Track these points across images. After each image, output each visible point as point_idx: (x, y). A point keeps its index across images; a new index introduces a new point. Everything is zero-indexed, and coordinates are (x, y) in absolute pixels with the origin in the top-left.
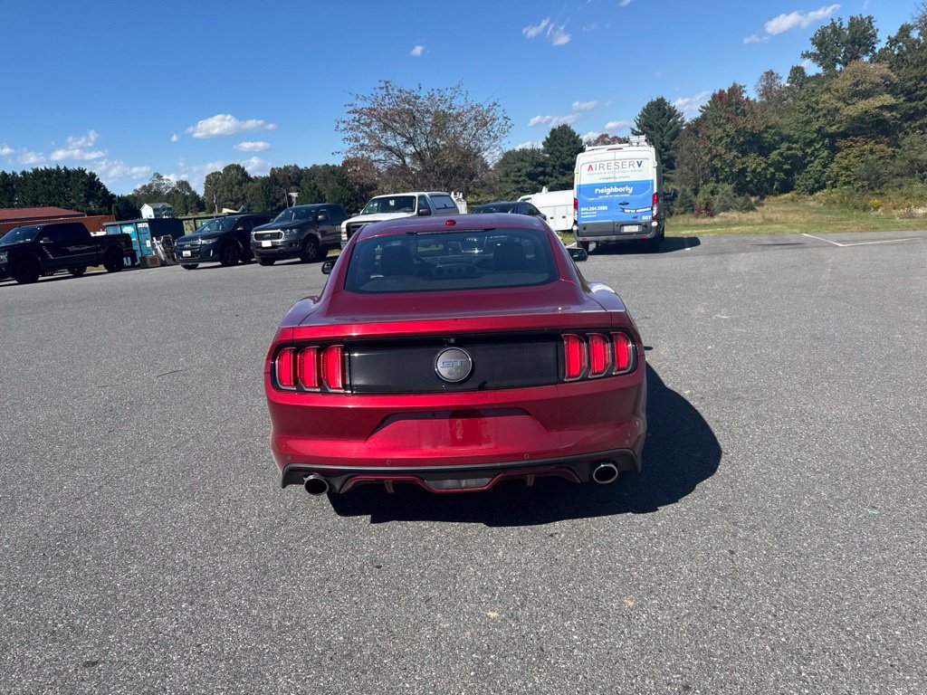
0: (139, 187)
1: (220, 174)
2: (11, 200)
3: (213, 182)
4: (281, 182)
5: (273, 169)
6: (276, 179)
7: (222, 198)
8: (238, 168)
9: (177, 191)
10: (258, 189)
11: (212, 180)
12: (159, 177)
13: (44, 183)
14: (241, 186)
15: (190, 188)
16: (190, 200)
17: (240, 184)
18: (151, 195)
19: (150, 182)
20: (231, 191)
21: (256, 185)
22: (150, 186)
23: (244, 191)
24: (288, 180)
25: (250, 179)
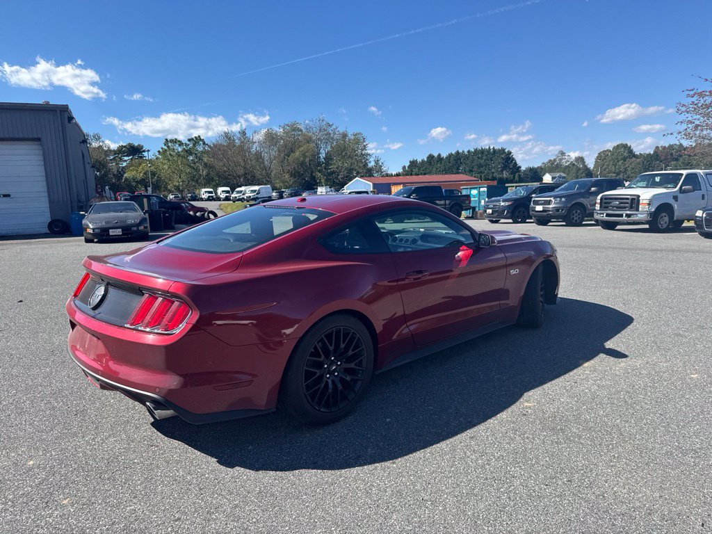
0: (546, 161)
1: (610, 151)
2: (458, 169)
3: (603, 157)
4: (663, 158)
5: (657, 147)
6: (657, 155)
7: (608, 170)
8: (625, 146)
9: (574, 165)
10: (639, 164)
11: (602, 157)
12: (563, 154)
13: (478, 158)
14: (625, 161)
15: (585, 162)
16: (581, 171)
17: (624, 159)
18: (552, 167)
19: (555, 157)
20: (615, 165)
21: (638, 160)
22: (555, 160)
23: (626, 166)
24: (669, 156)
25: (635, 156)
